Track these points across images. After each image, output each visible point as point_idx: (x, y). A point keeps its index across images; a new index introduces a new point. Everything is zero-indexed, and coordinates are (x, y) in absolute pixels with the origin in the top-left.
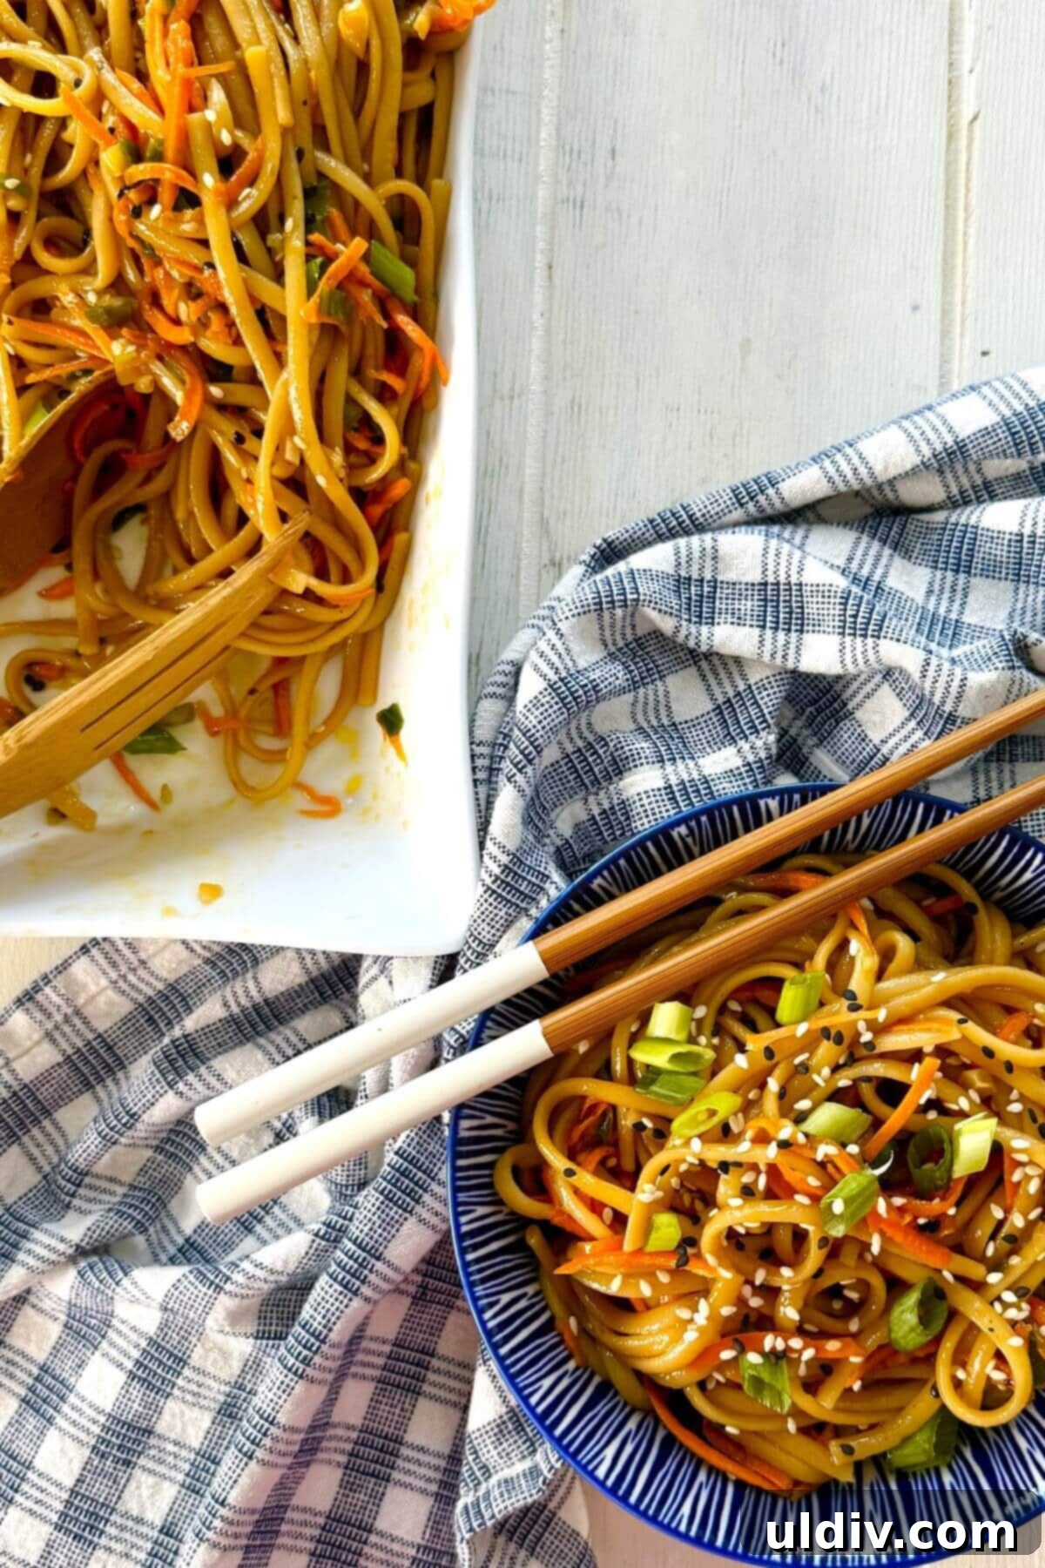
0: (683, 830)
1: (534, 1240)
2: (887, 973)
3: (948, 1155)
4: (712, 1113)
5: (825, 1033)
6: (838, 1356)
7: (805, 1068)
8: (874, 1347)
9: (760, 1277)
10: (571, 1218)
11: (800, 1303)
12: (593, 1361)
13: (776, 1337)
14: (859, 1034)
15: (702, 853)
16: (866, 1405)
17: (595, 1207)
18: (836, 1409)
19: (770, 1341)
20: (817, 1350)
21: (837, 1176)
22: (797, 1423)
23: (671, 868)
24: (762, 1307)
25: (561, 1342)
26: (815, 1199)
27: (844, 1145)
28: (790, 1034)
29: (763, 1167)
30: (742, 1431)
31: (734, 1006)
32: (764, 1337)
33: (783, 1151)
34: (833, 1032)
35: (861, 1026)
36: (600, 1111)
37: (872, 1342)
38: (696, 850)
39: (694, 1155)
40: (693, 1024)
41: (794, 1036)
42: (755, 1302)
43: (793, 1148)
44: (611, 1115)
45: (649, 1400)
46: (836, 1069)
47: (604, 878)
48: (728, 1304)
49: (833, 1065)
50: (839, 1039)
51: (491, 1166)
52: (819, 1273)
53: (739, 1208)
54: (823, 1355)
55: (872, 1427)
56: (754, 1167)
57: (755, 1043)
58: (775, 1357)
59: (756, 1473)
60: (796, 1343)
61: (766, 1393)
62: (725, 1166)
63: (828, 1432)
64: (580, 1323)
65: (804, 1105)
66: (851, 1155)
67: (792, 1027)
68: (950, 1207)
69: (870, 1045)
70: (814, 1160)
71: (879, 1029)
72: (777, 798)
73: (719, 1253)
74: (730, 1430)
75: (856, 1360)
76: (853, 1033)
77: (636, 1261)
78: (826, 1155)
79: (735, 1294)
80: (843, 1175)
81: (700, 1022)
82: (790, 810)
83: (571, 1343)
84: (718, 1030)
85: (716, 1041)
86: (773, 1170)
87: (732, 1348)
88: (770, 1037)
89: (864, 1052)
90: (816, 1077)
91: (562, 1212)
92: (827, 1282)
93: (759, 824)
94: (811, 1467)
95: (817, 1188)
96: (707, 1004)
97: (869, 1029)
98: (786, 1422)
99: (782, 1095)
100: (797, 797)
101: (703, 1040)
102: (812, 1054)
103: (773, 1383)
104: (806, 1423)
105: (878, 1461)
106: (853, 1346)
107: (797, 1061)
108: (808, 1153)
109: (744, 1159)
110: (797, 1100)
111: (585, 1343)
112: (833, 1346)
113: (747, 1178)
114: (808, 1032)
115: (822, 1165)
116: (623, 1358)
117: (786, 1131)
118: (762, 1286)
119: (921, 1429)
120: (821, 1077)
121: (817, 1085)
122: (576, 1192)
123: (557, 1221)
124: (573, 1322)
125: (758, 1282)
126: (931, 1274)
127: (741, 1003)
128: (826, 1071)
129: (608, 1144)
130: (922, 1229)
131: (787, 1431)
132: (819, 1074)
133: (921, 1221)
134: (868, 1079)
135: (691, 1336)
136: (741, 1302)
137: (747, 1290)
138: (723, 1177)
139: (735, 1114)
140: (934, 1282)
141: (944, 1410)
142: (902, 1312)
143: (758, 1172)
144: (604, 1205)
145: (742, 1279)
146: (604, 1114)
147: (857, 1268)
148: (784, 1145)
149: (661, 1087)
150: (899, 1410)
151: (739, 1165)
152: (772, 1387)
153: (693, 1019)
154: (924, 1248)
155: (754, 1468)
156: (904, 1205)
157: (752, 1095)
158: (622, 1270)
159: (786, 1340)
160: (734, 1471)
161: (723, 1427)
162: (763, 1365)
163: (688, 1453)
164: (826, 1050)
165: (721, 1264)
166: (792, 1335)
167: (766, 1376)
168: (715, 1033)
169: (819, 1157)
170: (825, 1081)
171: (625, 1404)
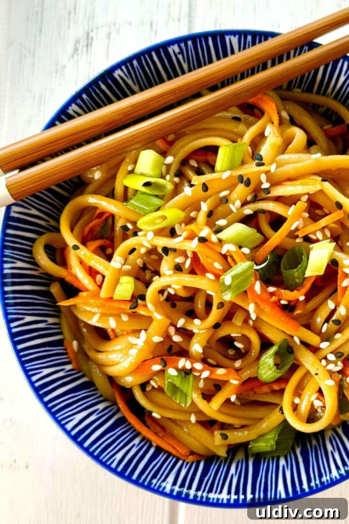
0: (176, 48)
1: (55, 289)
2: (286, 151)
3: (304, 263)
4: (164, 218)
5: (241, 179)
6: (225, 379)
7: (226, 200)
8: (247, 378)
9: (181, 323)
10: (76, 278)
11: (204, 343)
12: (85, 367)
13: (186, 360)
14: (261, 183)
15: (190, 70)
16: (239, 413)
17: (92, 272)
18: (219, 411)
19: (183, 363)
20: (211, 373)
21: (232, 264)
22: (196, 417)
23: (170, 78)
24: (180, 342)
25: (66, 354)
26: (217, 277)
27: (240, 247)
28: (219, 177)
29: (190, 254)
30: (162, 417)
31: (193, 163)
32: (179, 360)
33: (201, 244)
34: (245, 179)
35: (263, 177)
36: (104, 217)
37: (246, 374)
38: (185, 66)
39: (148, 242)
40: (164, 167)
41: (221, 179)
42: (177, 339)
43: (207, 243)
44: (110, 221)
45: (114, 395)
46: (244, 204)
47: (122, 70)
48: (159, 335)
49: (243, 200)
50: (248, 183)
51: (33, 240)
52: (217, 326)
53: (170, 276)
54: (213, 377)
55: (243, 427)
56: (184, 253)
57: (197, 180)
58: (186, 373)
59: (169, 444)
60: (198, 366)
61: (178, 396)
62: (166, 250)
63: (216, 426)
64: (80, 345)
65: (222, 222)
66: (244, 254)
67: (221, 173)
68: (301, 295)
69: (268, 191)
70: (221, 254)
71: (275, 183)
72: (237, 36)
73: (157, 305)
74: (155, 415)
75: (235, 382)
76: (257, 182)
77: (108, 304)
78: (228, 251)
79: (165, 330)
80: (236, 263)
81: (169, 166)
82: (244, 48)
83: (71, 355)
84: (180, 174)
85: (176, 180)
86: (195, 256)
87: (160, 364)
88: (207, 177)
89: (264, 195)
90: (231, 206)
91: (72, 275)
92: (223, 332)
93: (225, 55)
94: (201, 444)
95: (219, 270)
96: (174, 156)
97: (268, 181)
98: (190, 416)
99: (210, 214)
100: (249, 38)
101: (168, 177)
102: (231, 192)
103: (182, 388)
104: (203, 419)
105: (244, 446)
106: (235, 375)
107: (222, 194)
108: (217, 248)
109: (177, 247)
110: (218, 220)
111: (80, 356)
112: (221, 372)
113: (179, 260)
114: (230, 177)
115: (225, 257)
116: (100, 366)
117: (205, 232)
118: (180, 328)
119: (271, 431)
120: (235, 206)
121: (232, 212)
122: (81, 262)
123: (68, 279)
124: (75, 344)
125: (179, 326)
126: (287, 337)
127: (198, 162)
128: (238, 203)
129: (107, 239)
130: (284, 308)
131: (190, 421)
132: (234, 204)
133: (283, 302)
134: (263, 212)
135: (133, 352)
136: (168, 337)
137: (172, 330)
138: (165, 257)
139: (180, 224)
140: (288, 343)
141: (285, 421)
142: (266, 358)
143: (187, 257)
144: (97, 273)
145: (168, 321)
146: (107, 219)
147: (242, 327)
148: (203, 240)
149: (136, 201)
150: (261, 419)
151: (175, 250)
152: (182, 392)
153: (164, 164)
154: (283, 319)
155: (168, 441)
156: (274, 292)
157: (193, 214)
158: (100, 310)
159: (192, 363)
160: (156, 441)
161: (151, 412)
162: (177, 376)
163: (131, 428)
164: (241, 190)
165: (156, 311)
166: (197, 361)
167: (177, 383)
168: (176, 175)
169: (224, 252)
170: (237, 210)
171: (101, 396)
